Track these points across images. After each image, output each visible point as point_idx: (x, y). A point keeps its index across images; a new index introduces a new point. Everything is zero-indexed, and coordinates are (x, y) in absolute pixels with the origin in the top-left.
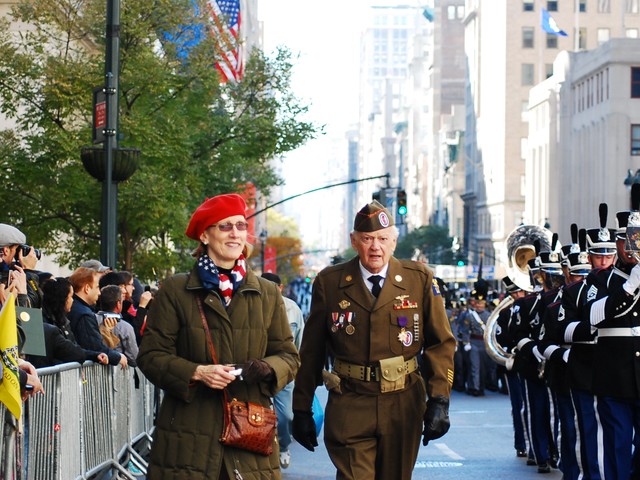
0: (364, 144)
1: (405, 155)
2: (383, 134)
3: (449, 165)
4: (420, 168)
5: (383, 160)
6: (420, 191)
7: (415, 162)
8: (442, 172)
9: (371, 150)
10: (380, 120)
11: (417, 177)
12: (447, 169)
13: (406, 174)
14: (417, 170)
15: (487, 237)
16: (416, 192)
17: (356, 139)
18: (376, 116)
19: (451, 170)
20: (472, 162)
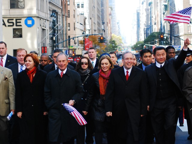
0: (141, 12)
1: (152, 12)
2: (145, 8)
3: (164, 12)
4: (156, 15)
5: (146, 16)
6: (156, 23)
7: (155, 14)
8: (162, 15)
9: (143, 14)
10: (145, 3)
11: (155, 19)
12: (164, 13)
13: (152, 19)
14: (155, 16)
15: (178, 35)
16: (155, 24)
17: (139, 11)
18: (144, 3)
19: (165, 14)
20: (172, 8)
